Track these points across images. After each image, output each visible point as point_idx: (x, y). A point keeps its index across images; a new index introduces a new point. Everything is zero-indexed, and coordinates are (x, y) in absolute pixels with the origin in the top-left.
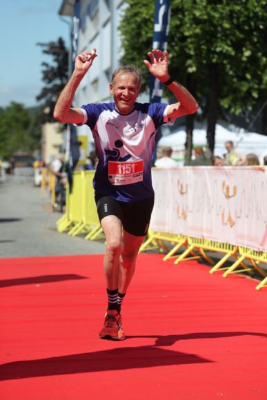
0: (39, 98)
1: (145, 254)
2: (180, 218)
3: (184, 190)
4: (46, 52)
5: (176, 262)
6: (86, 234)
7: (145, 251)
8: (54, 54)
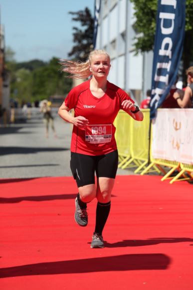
0: (70, 55)
2: (174, 148)
3: (178, 127)
5: (171, 182)
7: (148, 174)
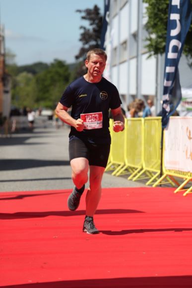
0: (77, 57)
1: (160, 188)
2: (189, 158)
4: (83, 18)
6: (112, 171)
7: (160, 185)
8: (90, 19)
